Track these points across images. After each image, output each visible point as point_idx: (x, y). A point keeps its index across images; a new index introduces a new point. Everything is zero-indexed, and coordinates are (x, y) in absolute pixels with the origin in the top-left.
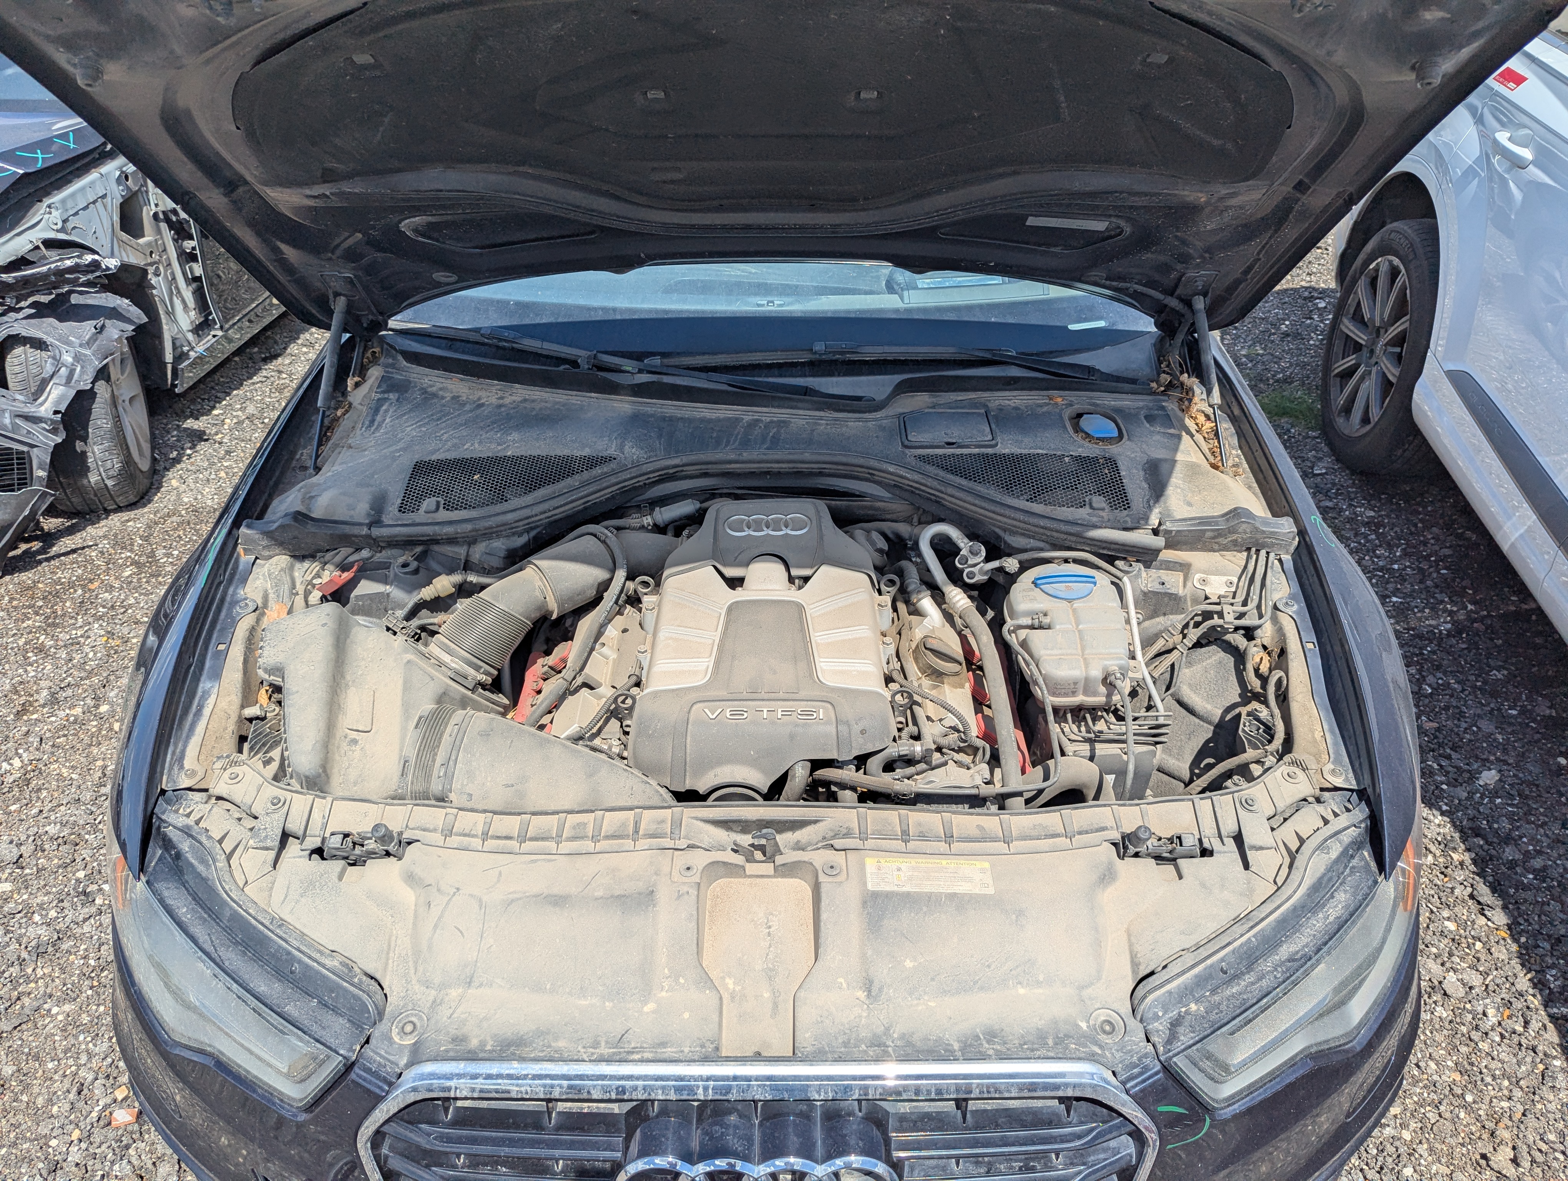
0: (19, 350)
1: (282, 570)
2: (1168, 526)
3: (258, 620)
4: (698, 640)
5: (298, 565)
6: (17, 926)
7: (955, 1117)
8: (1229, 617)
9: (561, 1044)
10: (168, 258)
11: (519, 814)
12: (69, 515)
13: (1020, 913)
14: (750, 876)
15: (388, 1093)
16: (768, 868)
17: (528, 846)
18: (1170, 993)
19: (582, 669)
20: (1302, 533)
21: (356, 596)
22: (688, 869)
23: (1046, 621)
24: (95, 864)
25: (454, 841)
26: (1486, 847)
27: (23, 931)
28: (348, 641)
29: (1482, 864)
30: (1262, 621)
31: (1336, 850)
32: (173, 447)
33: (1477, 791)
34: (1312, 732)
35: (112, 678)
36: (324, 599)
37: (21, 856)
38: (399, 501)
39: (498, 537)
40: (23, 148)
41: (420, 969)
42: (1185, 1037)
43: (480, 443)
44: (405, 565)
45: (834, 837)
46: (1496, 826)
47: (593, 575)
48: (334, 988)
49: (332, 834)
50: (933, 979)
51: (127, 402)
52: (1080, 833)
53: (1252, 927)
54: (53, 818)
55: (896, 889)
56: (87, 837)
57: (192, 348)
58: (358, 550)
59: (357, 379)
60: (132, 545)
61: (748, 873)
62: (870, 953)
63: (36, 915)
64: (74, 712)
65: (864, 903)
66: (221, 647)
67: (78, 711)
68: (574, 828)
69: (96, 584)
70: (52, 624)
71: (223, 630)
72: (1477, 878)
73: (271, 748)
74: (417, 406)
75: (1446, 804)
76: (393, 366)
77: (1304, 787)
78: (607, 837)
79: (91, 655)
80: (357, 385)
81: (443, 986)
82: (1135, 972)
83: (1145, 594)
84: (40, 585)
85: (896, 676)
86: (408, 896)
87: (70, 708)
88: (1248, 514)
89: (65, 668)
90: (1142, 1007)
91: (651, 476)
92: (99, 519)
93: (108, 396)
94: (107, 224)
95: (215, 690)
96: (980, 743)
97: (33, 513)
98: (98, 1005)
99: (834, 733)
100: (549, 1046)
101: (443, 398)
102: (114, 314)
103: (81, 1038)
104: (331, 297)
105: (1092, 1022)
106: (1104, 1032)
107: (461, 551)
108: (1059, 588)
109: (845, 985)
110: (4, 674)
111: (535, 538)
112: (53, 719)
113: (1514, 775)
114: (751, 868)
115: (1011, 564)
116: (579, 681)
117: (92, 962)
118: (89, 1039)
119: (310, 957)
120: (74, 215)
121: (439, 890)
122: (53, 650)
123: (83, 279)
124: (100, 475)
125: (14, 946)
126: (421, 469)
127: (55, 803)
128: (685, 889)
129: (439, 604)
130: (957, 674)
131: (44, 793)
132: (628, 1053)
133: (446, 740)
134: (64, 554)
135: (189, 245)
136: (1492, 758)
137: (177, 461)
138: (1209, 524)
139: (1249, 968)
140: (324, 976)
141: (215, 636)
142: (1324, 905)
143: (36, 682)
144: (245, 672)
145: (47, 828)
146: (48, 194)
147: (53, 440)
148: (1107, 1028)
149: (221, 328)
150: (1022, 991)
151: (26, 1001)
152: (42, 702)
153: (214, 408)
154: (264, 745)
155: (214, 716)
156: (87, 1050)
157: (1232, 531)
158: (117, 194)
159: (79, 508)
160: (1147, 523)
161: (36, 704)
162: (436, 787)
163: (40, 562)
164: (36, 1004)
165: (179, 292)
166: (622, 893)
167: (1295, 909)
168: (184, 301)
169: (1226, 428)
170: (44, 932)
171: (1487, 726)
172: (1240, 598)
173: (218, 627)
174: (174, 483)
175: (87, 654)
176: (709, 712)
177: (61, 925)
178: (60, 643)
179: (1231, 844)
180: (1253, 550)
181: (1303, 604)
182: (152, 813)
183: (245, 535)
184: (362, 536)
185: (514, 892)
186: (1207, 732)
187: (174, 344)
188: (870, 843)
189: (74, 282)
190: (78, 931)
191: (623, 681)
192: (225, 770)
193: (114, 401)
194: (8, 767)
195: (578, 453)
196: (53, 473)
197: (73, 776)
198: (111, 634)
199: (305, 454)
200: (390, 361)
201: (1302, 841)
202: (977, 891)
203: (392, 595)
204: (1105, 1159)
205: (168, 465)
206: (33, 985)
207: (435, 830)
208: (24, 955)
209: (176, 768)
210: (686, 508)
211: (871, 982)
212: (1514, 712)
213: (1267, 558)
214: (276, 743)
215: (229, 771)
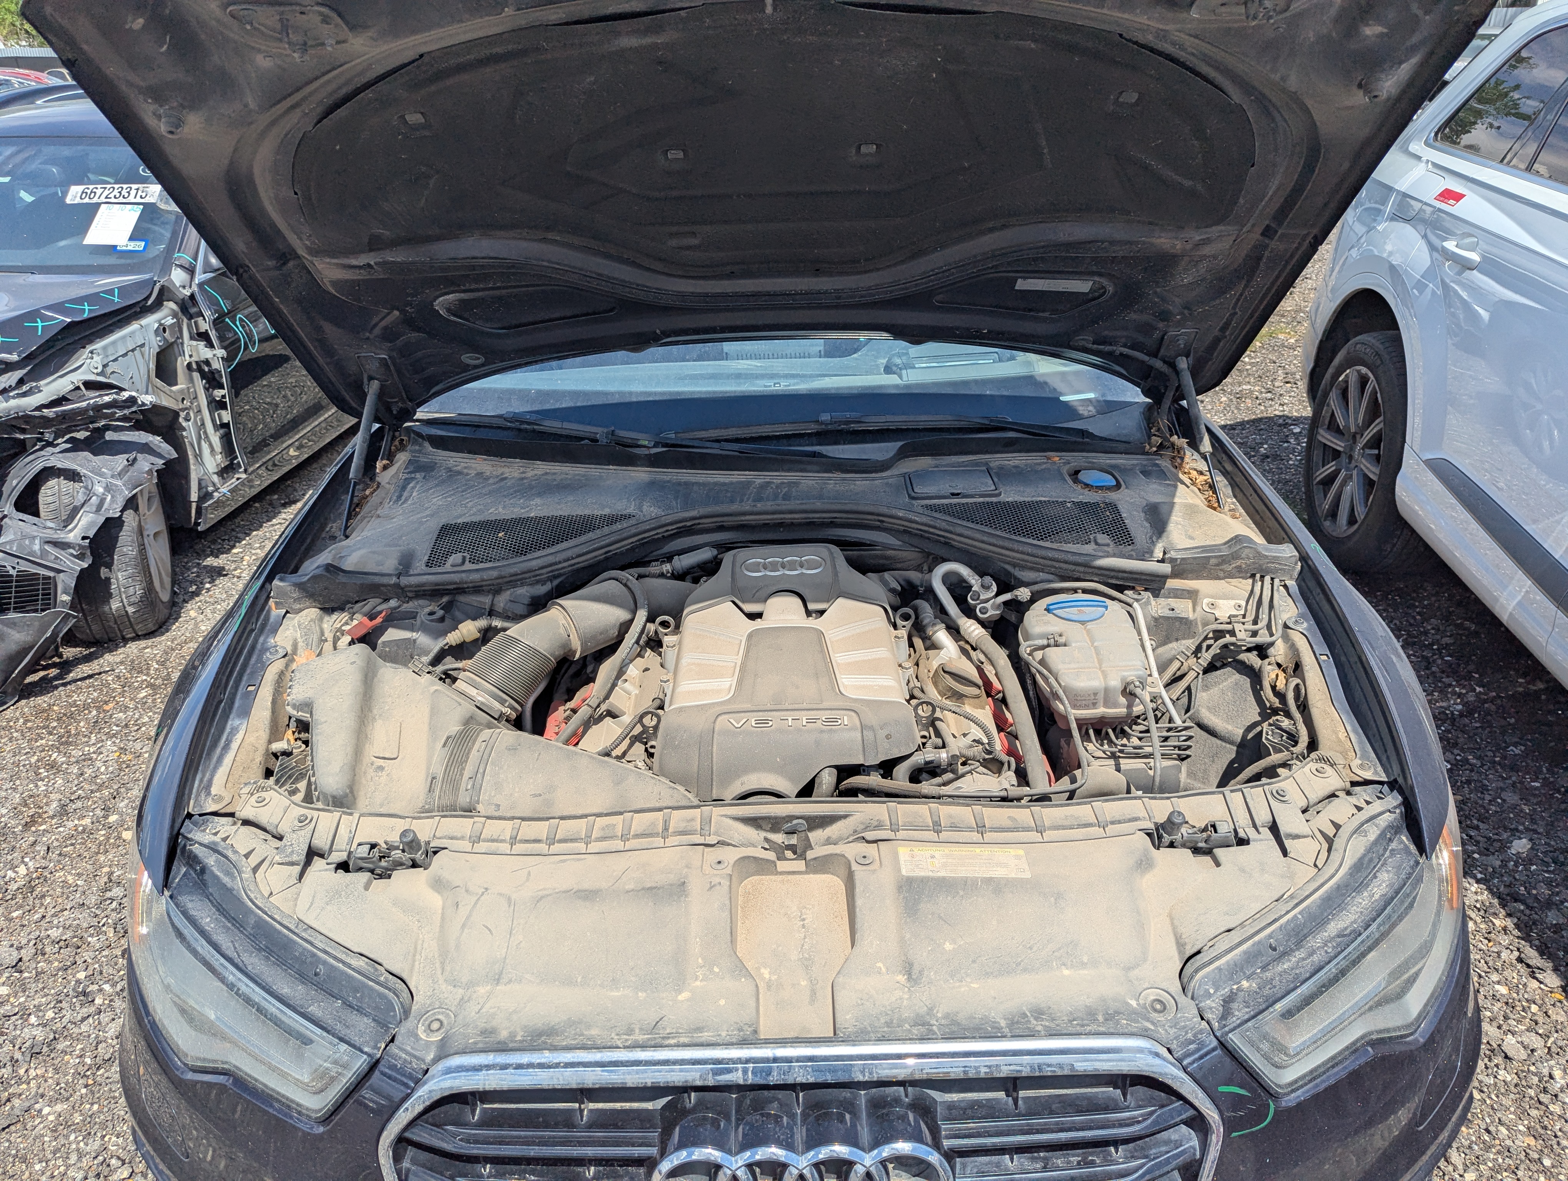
0: (52, 482)
1: (312, 620)
2: (1172, 554)
3: (287, 666)
4: (720, 664)
5: (327, 618)
6: (12, 1027)
7: (1006, 1103)
8: (1241, 635)
9: (594, 1032)
10: (199, 405)
11: (548, 819)
12: (87, 644)
13: (1059, 896)
14: (782, 873)
15: (413, 1090)
16: (800, 865)
17: (557, 848)
18: (1219, 969)
19: (607, 697)
20: (1304, 558)
21: (384, 642)
22: (719, 862)
23: (1062, 640)
24: (96, 966)
25: (482, 847)
26: (1528, 912)
27: (18, 1032)
28: (376, 680)
29: (1526, 929)
30: (1273, 638)
31: (1373, 832)
32: (192, 582)
33: (1510, 859)
34: (1336, 733)
35: (122, 790)
36: (352, 643)
37: (20, 960)
38: (426, 558)
39: (522, 585)
40: (72, 301)
41: (448, 968)
42: (1240, 1012)
43: (504, 508)
44: (431, 613)
45: (866, 828)
46: (1534, 892)
47: (615, 615)
48: (357, 988)
49: (359, 845)
50: (974, 962)
51: (152, 537)
52: (1113, 823)
53: (1297, 905)
54: (55, 922)
55: (931, 874)
56: (90, 939)
57: (217, 490)
58: (386, 600)
59: (385, 462)
60: (148, 669)
61: (779, 869)
62: (908, 936)
63: (32, 1017)
64: (83, 822)
65: (900, 888)
66: (251, 688)
67: (87, 821)
68: (603, 829)
69: (111, 705)
70: (65, 742)
71: (253, 673)
72: (1523, 942)
73: (297, 780)
74: (443, 482)
75: (1481, 872)
76: (420, 452)
77: (1333, 781)
78: (637, 836)
79: (103, 769)
80: (385, 468)
81: (471, 984)
82: (1180, 952)
83: (1156, 619)
84: (55, 708)
85: (917, 693)
86: (435, 900)
87: (79, 819)
88: (1250, 540)
89: (76, 782)
90: (1192, 985)
91: (670, 528)
92: (117, 647)
93: (135, 524)
94: (143, 370)
95: (244, 727)
96: (1005, 758)
97: (55, 634)
98: (92, 1104)
99: (860, 738)
100: (582, 1035)
101: (467, 474)
102: (146, 449)
103: (72, 1137)
104: (365, 380)
105: (1141, 1002)
106: (1155, 1010)
107: (486, 600)
108: (1072, 613)
109: (884, 970)
110: (15, 789)
111: (557, 586)
112: (61, 829)
113: (1546, 844)
114: (782, 866)
115: (1023, 593)
116: (604, 707)
117: (88, 1061)
118: (81, 1138)
119: (335, 958)
120: (113, 361)
121: (467, 891)
122: (64, 766)
123: (119, 413)
124: (122, 601)
125: (8, 1047)
126: (446, 531)
127: (58, 909)
128: (716, 880)
129: (462, 651)
130: (977, 697)
131: (48, 900)
132: (663, 1038)
133: (474, 755)
134: (80, 680)
135: (218, 393)
136: (1521, 828)
137: (197, 594)
138: (1212, 551)
139: (1299, 945)
140: (349, 977)
141: (245, 678)
142: (1368, 885)
143: (47, 794)
144: (274, 712)
145: (49, 932)
146: (91, 342)
147: (79, 565)
148: (1158, 1007)
149: (246, 471)
150: (1066, 972)
151: (16, 1102)
152: (51, 813)
153: (233, 547)
154: (290, 777)
155: (241, 750)
156: (78, 1150)
157: (1235, 556)
158: (154, 344)
159: (98, 637)
160: (1152, 556)
161: (45, 816)
162: (464, 799)
163: (56, 687)
164: (27, 1104)
165: (207, 437)
166: (654, 885)
167: (1338, 887)
168: (211, 446)
169: (1221, 481)
170: (40, 1034)
171: (1511, 798)
172: (1250, 617)
173: (248, 671)
174: (193, 614)
175: (99, 768)
176: (736, 721)
177: (58, 1025)
178: (73, 760)
179: (1266, 833)
180: (1258, 576)
181: (1313, 622)
182: (178, 834)
183: (278, 587)
184: (390, 585)
185: (544, 889)
186: (1231, 752)
187: (200, 484)
188: (901, 834)
189: (111, 417)
190: (76, 1030)
191: (647, 704)
192: (252, 794)
193: (140, 531)
194: (13, 875)
195: (598, 512)
196: (77, 601)
197: (79, 883)
198: (123, 750)
199: (335, 527)
200: (417, 448)
201: (1337, 827)
202: (1013, 875)
203: (418, 642)
204: (1168, 1152)
205: (186, 597)
206: (24, 1086)
207: (462, 838)
208: (18, 1055)
209: (203, 795)
210: (706, 554)
211: (911, 965)
212: (1537, 784)
213: (1272, 584)
214: (302, 776)
215: (255, 797)
